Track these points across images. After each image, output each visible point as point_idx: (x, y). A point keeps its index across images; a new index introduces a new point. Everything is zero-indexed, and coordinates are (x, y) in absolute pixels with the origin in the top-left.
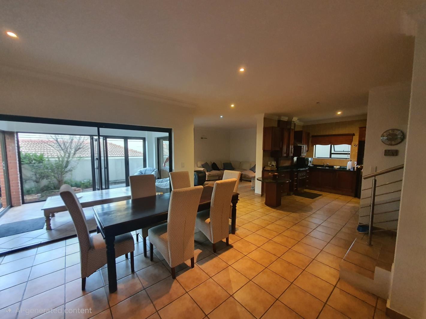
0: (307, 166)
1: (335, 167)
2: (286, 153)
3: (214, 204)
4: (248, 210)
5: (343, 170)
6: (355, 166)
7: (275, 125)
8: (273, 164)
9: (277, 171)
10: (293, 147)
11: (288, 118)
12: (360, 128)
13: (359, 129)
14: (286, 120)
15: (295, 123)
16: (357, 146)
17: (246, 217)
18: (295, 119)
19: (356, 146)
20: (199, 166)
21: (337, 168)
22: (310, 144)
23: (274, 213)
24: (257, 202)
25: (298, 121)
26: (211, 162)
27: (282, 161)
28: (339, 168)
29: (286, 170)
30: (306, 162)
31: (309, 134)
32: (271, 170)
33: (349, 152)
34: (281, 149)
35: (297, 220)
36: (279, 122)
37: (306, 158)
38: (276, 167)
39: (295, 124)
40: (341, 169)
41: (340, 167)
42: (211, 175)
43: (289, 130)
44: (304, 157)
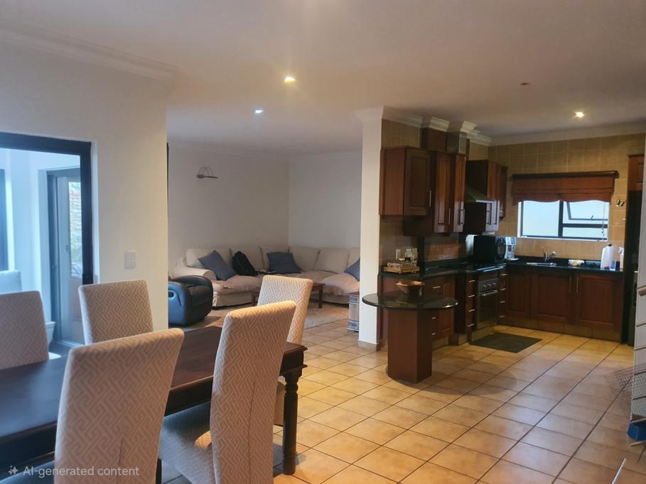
0: (501, 259)
1: (571, 261)
2: (445, 223)
3: (225, 385)
4: (336, 396)
5: (591, 269)
6: (619, 258)
7: (415, 142)
8: (409, 256)
9: (421, 275)
10: (462, 208)
11: (450, 125)
12: (630, 156)
13: (628, 158)
14: (445, 131)
15: (468, 137)
16: (625, 205)
17: (329, 418)
18: (467, 128)
19: (622, 205)
20: (190, 263)
21: (578, 266)
22: (508, 196)
23: (412, 399)
24: (363, 369)
25: (475, 134)
26: (230, 250)
27: (433, 247)
28: (582, 264)
29: (444, 273)
30: (499, 248)
31: (504, 170)
32: (403, 274)
33: (606, 223)
34: (432, 211)
35: (472, 416)
36: (426, 133)
37: (497, 237)
38: (418, 264)
39: (468, 140)
40: (588, 269)
41: (583, 262)
42: (227, 291)
43: (453, 157)
44: (493, 233)
